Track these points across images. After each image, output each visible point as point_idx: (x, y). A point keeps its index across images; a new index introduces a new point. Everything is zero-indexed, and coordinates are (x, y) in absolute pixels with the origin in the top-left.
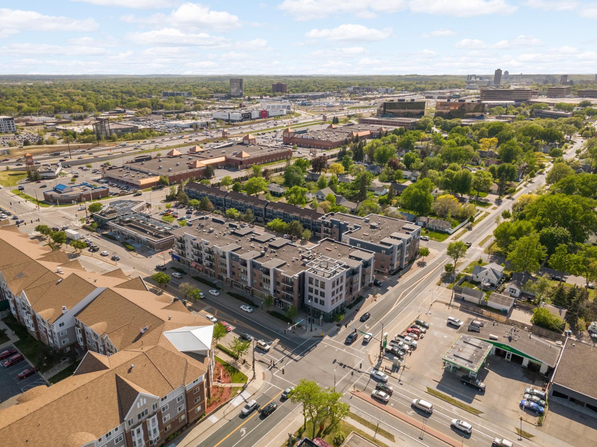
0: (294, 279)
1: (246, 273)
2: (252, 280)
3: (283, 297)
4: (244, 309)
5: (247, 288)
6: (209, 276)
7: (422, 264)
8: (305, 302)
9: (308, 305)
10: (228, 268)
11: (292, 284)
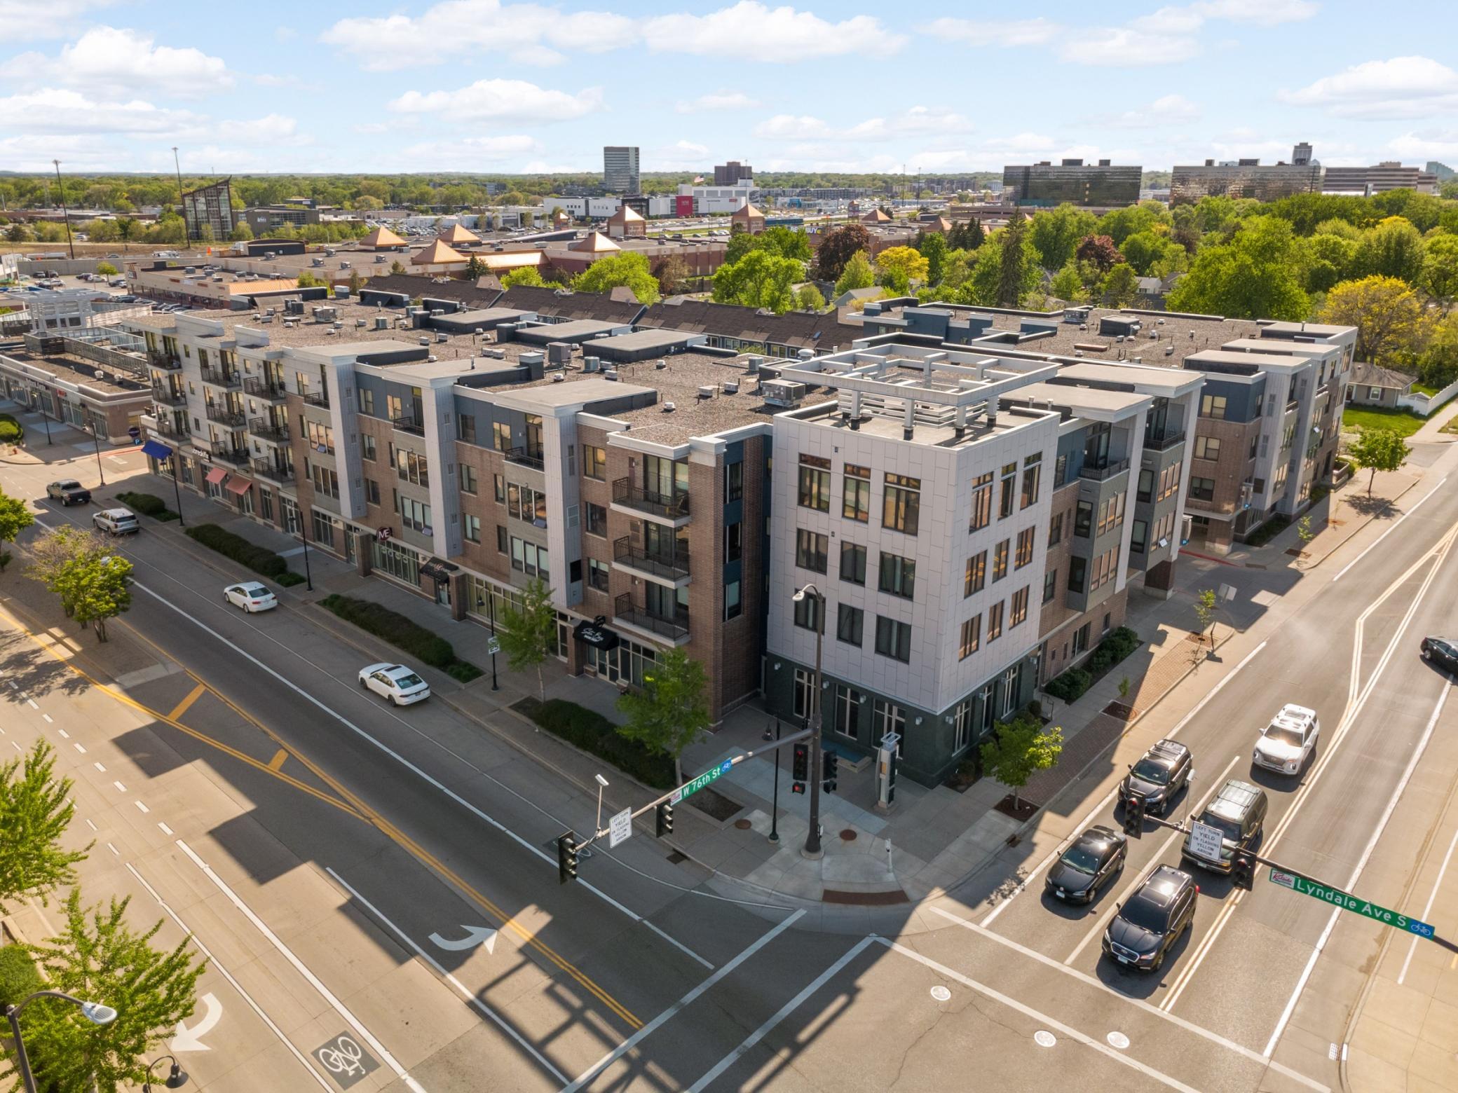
0: (696, 469)
1: (418, 472)
2: (456, 516)
3: (625, 607)
4: (374, 684)
5: (436, 574)
6: (279, 529)
7: (1379, 508)
8: (775, 645)
9: (789, 665)
10: (340, 465)
11: (682, 504)
